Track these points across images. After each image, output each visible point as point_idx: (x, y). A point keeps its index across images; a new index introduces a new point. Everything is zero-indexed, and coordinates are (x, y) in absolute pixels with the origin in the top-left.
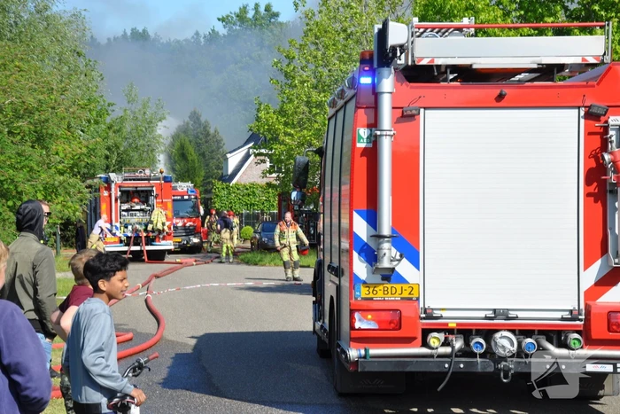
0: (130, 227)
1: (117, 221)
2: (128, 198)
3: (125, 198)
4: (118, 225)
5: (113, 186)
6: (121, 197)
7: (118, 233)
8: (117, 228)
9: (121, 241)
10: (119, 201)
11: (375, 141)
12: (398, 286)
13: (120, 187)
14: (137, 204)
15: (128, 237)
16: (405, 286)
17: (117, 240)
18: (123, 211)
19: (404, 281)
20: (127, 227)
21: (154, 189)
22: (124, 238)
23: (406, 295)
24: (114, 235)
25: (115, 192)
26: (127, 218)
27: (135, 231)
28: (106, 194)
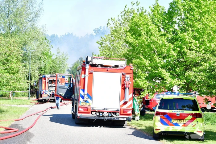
0: (51, 91)
1: (47, 90)
2: (51, 82)
3: (50, 82)
4: (48, 91)
5: (46, 78)
6: (49, 82)
7: (47, 93)
8: (47, 92)
9: (48, 96)
10: (48, 83)
11: (85, 77)
12: (88, 103)
13: (49, 79)
14: (54, 84)
15: (50, 95)
16: (89, 103)
17: (47, 95)
18: (49, 86)
19: (89, 102)
20: (50, 92)
21: (59, 80)
22: (49, 95)
23: (89, 105)
24: (46, 94)
25: (47, 80)
26: (50, 89)
27: (53, 93)
28: (44, 81)
